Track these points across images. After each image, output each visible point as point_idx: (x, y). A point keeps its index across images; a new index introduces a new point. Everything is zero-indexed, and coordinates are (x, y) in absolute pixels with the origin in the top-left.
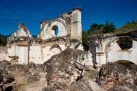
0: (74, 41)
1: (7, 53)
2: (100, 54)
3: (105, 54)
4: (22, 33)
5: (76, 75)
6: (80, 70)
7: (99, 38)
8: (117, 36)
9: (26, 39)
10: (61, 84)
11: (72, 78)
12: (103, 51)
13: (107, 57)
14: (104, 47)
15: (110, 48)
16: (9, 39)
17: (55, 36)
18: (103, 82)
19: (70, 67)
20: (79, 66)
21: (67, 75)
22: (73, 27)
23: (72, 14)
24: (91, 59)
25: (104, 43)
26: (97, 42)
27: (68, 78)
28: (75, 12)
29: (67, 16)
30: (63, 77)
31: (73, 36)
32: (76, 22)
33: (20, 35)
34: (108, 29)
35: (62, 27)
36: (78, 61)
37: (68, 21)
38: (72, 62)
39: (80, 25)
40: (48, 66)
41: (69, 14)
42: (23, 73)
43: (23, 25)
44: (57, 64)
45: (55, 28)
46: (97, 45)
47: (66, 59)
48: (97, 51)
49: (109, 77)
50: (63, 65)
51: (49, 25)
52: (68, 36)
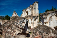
7: (45, 14)
8: (55, 12)
12: (48, 21)
13: (50, 24)
14: (48, 19)
15: (52, 19)
17: (27, 15)
22: (34, 11)
23: (34, 5)
25: (48, 17)
26: (44, 16)
27: (12, 33)
29: (32, 6)
31: (34, 15)
32: (35, 8)
35: (30, 11)
37: (32, 8)
44: (8, 25)
45: (27, 12)
46: (44, 18)
48: (44, 21)
51: (25, 11)
52: (32, 15)
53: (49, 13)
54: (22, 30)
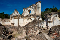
0: (38, 16)
1: (10, 21)
2: (50, 22)
3: (52, 22)
4: (16, 13)
5: (39, 31)
6: (40, 29)
7: (49, 15)
9: (17, 16)
10: (32, 35)
11: (37, 32)
12: (51, 20)
13: (53, 23)
14: (52, 19)
15: (55, 19)
16: (11, 16)
17: (29, 14)
18: (51, 35)
19: (36, 28)
20: (40, 27)
21: (34, 31)
22: (37, 10)
23: (37, 4)
24: (45, 24)
25: (52, 17)
26: (48, 16)
27: (35, 33)
28: (38, 3)
29: (35, 5)
30: (33, 32)
31: (37, 14)
32: (38, 8)
33: (15, 14)
34: (54, 10)
35: (32, 10)
36: (39, 25)
37: (35, 7)
38: (37, 26)
39: (40, 9)
40: (26, 27)
41: (36, 4)
42: (16, 30)
43: (16, 10)
44: (30, 26)
45: (29, 11)
47: (34, 24)
49: (54, 33)
50: (33, 27)
51: (27, 10)
52: (35, 14)
53: (53, 14)
54: (41, 30)
